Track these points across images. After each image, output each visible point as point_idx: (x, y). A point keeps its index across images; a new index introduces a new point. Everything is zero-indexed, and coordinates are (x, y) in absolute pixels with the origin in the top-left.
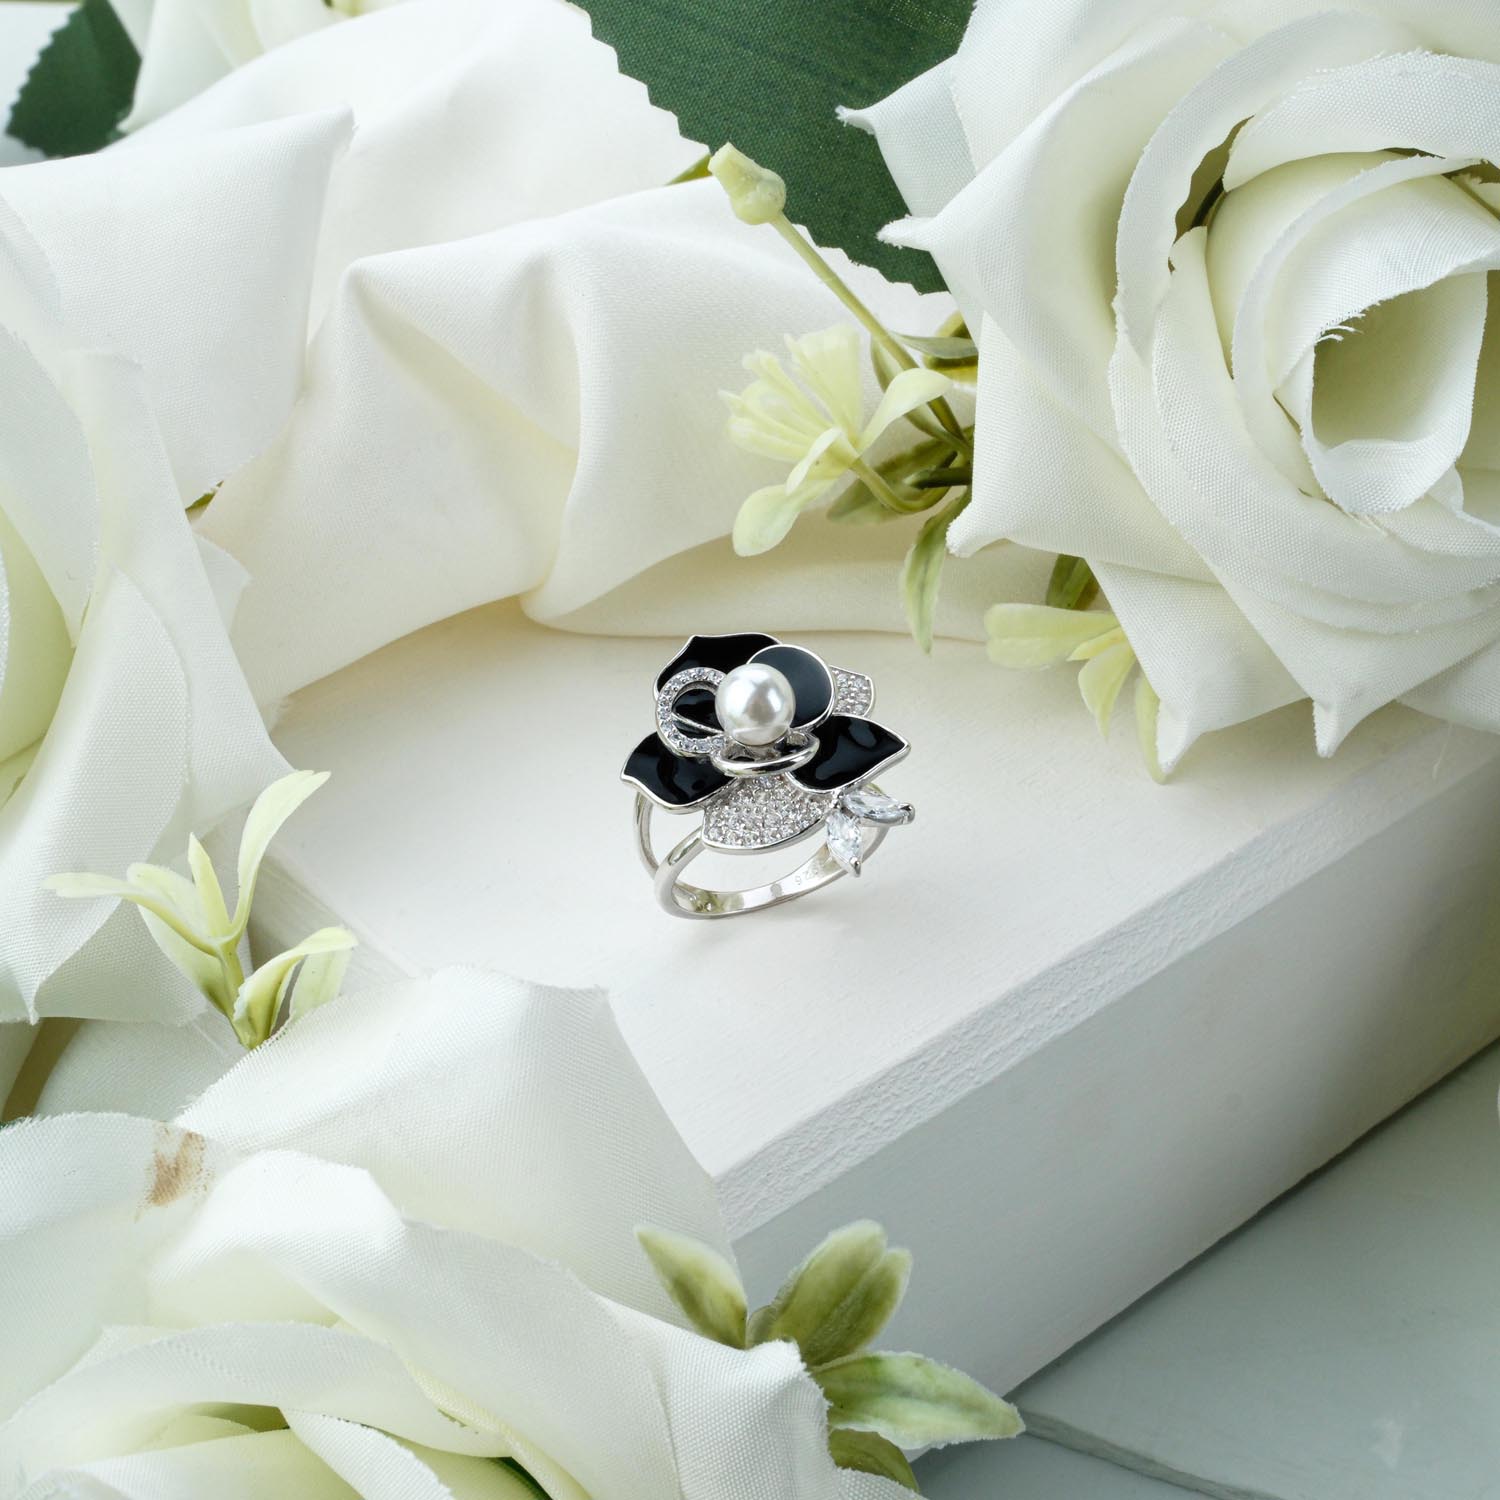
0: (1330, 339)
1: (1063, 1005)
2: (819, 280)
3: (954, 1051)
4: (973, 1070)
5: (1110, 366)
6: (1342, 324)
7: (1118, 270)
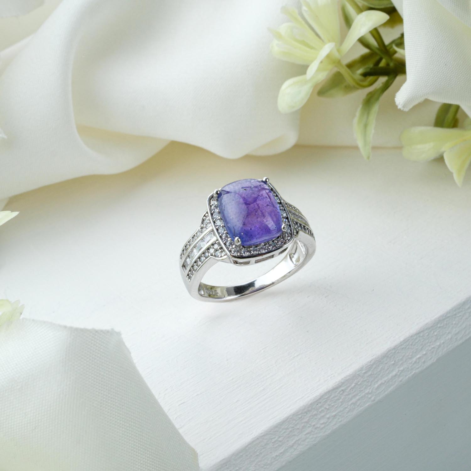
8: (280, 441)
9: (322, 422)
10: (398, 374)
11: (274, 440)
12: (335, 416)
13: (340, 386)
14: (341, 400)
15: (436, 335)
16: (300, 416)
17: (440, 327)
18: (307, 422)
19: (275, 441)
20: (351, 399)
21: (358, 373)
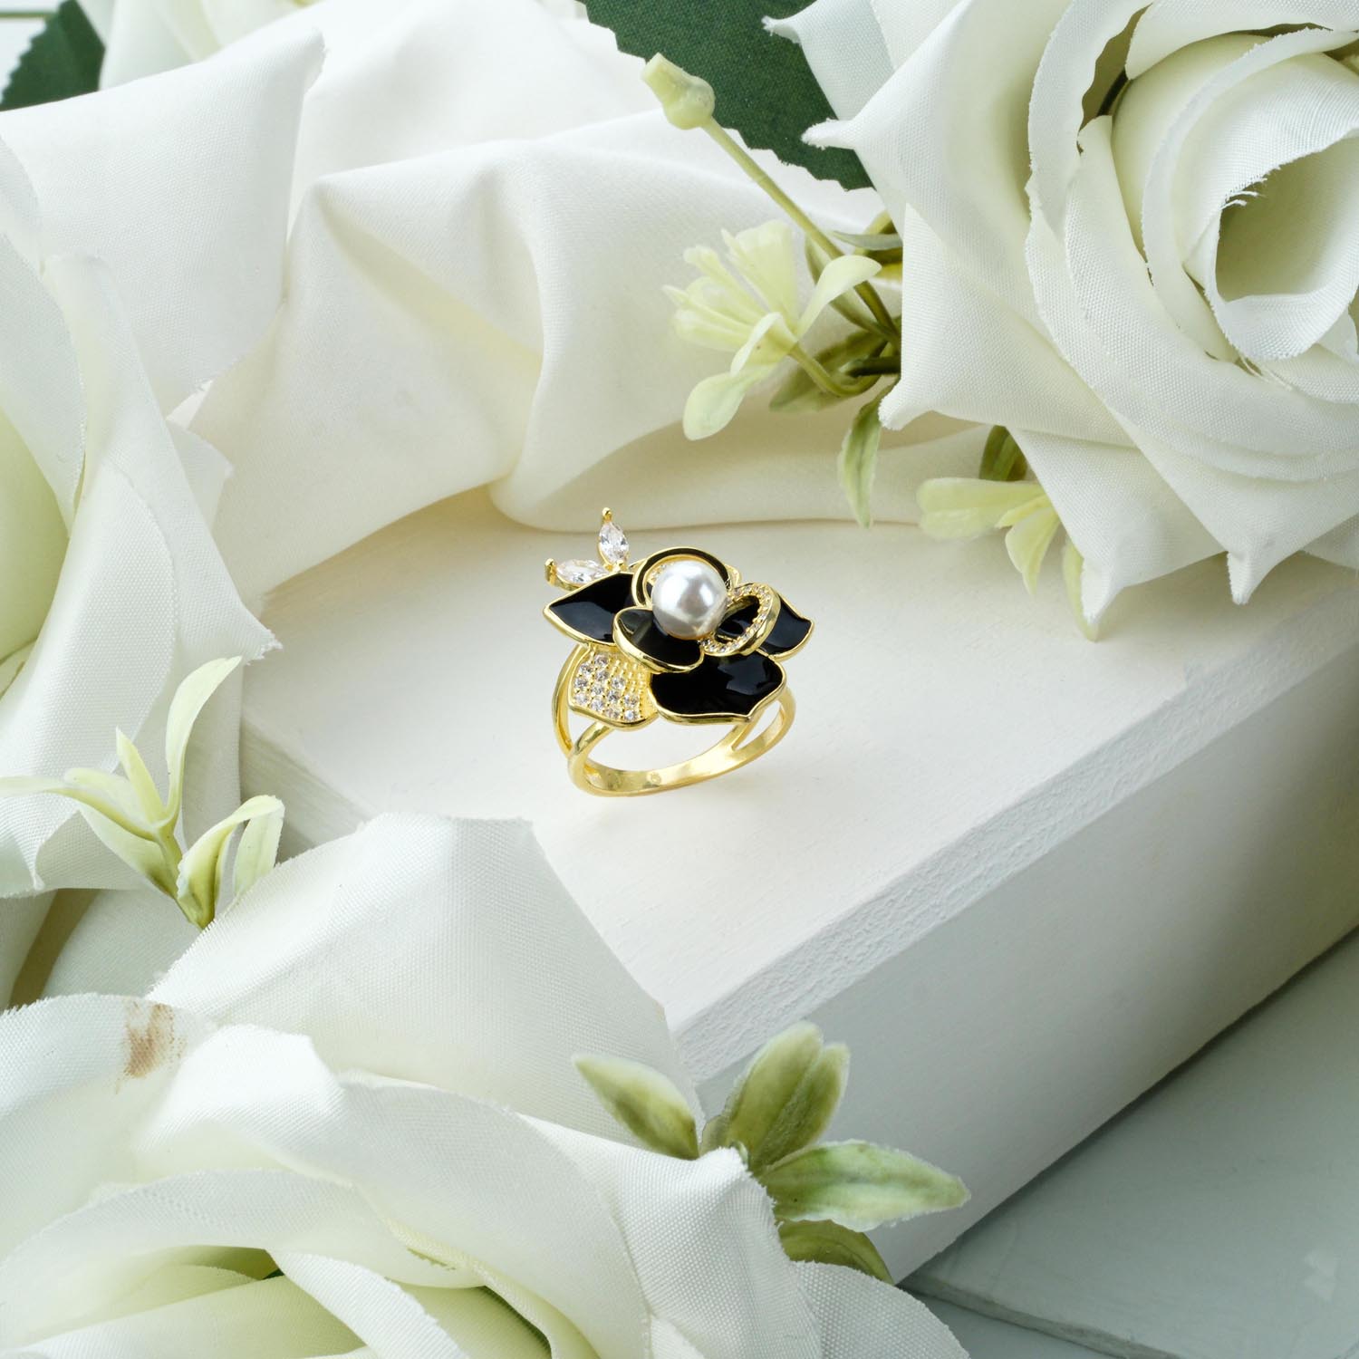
0: (1234, 205)
1: (1018, 844)
2: (750, 179)
3: (920, 889)
4: (939, 906)
5: (1027, 242)
6: (1245, 189)
7: (1030, 150)
8: (791, 983)
9: (859, 951)
10: (985, 873)
11: (781, 981)
12: (879, 943)
13: (888, 894)
14: (889, 917)
15: (1048, 809)
16: (823, 942)
17: (1055, 795)
18: (835, 953)
19: (785, 982)
20: (906, 916)
21: (917, 872)
